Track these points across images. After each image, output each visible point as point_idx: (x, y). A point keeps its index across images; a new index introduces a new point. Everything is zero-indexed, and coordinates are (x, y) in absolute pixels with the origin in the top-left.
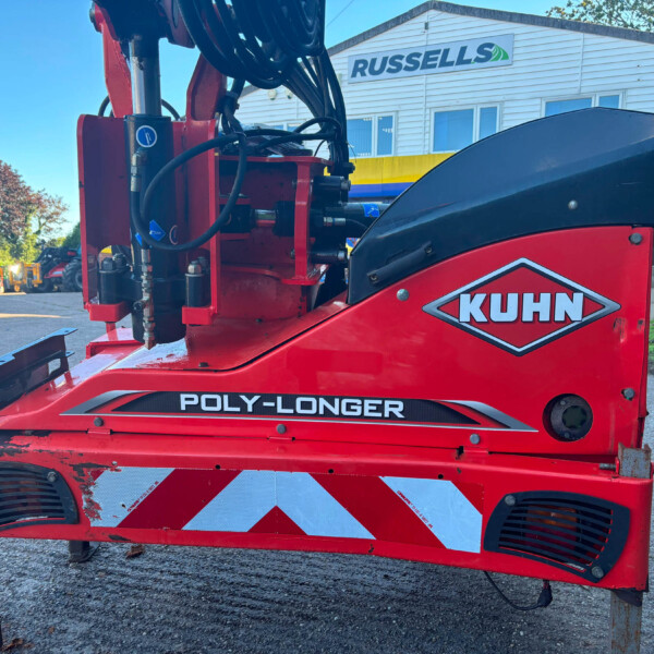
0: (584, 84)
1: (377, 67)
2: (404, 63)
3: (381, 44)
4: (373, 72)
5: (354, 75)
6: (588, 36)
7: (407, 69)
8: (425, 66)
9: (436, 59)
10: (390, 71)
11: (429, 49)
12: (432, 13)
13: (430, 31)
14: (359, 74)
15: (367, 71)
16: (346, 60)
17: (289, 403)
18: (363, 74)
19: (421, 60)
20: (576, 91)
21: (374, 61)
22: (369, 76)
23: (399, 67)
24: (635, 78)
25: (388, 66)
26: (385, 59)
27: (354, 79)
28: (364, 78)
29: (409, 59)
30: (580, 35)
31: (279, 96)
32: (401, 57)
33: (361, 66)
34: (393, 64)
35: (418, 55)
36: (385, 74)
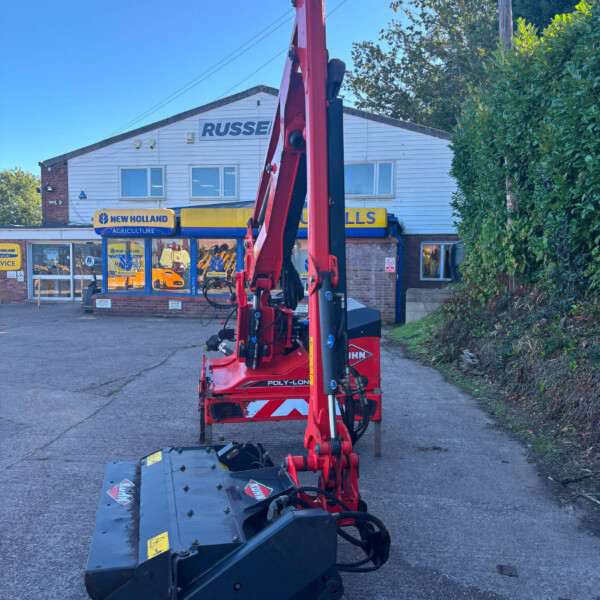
0: (369, 154)
1: (222, 130)
2: (242, 129)
3: (225, 113)
4: (218, 133)
5: (204, 134)
6: (370, 121)
7: (245, 133)
8: (258, 133)
9: (266, 128)
10: (231, 133)
11: (261, 120)
12: (262, 94)
13: (261, 107)
14: (208, 134)
15: (214, 132)
16: (197, 123)
17: (296, 382)
18: (211, 134)
19: (255, 127)
20: (363, 159)
21: (219, 125)
22: (215, 137)
23: (239, 132)
24: (401, 153)
25: (230, 130)
26: (228, 125)
27: (204, 138)
28: (212, 138)
29: (246, 126)
30: (365, 121)
31: (143, 146)
32: (240, 124)
33: (209, 128)
34: (235, 129)
35: (253, 124)
36: (228, 136)
